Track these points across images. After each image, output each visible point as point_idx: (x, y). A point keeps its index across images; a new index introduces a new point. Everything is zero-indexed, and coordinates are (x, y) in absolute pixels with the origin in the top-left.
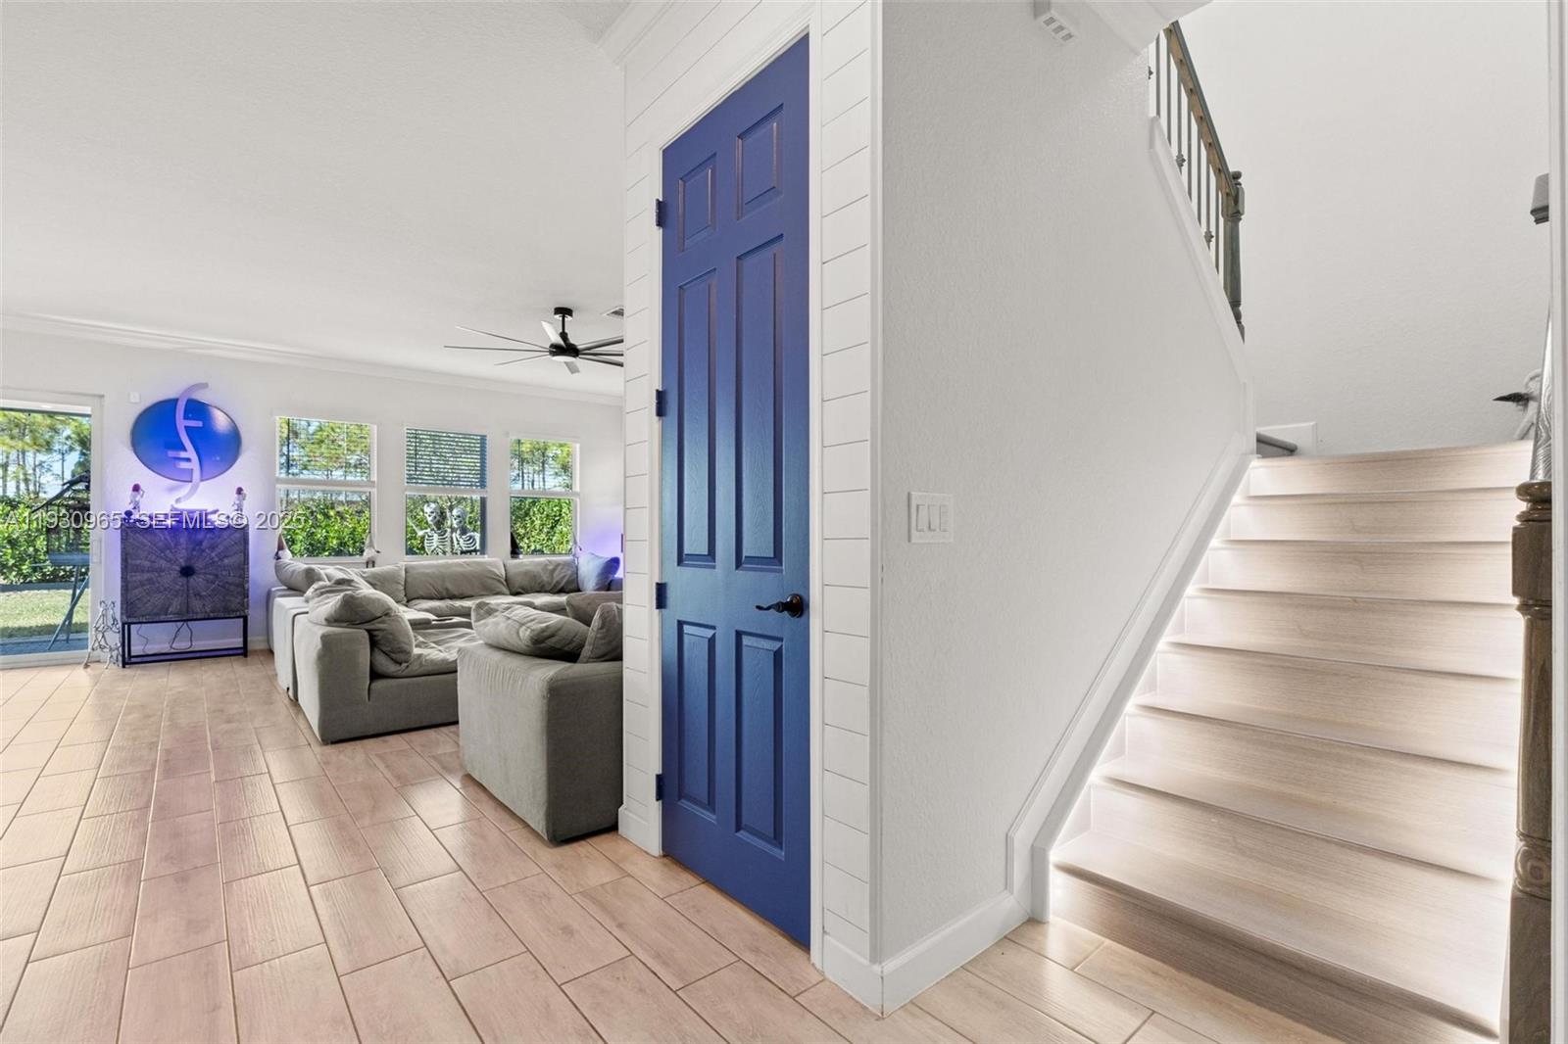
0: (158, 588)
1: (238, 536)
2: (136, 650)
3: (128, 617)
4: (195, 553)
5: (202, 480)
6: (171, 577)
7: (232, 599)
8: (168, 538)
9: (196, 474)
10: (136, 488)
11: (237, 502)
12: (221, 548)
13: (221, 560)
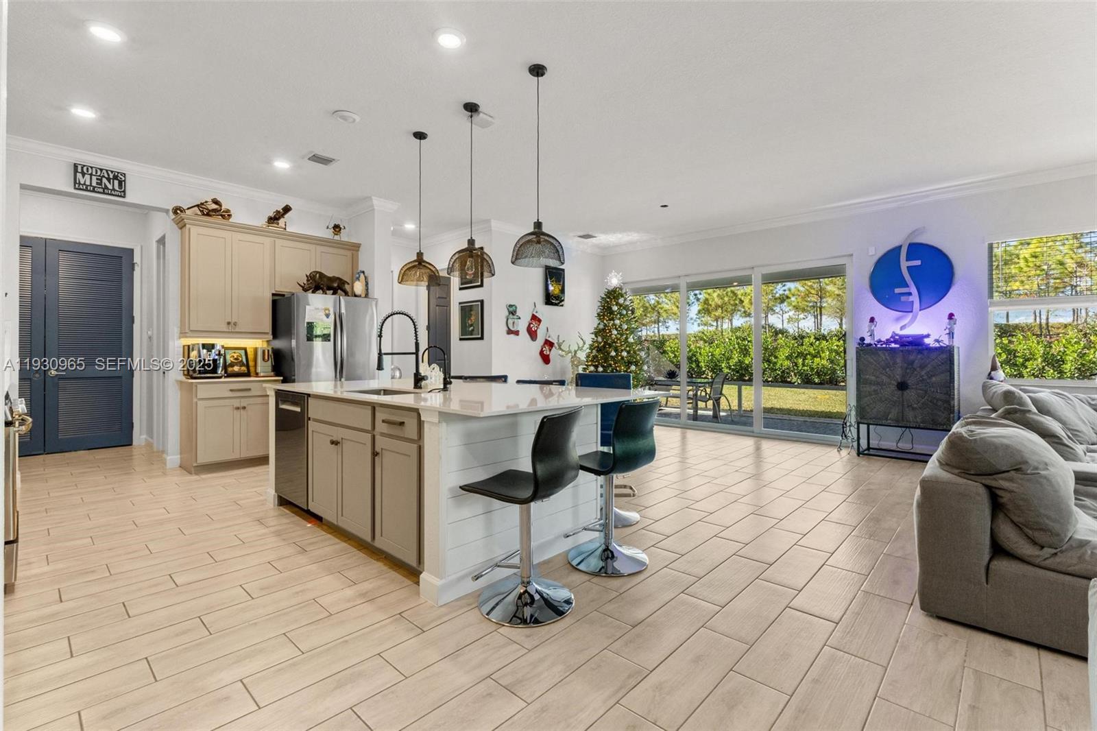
0: (881, 398)
1: (946, 355)
2: (873, 443)
3: (861, 418)
4: (908, 371)
5: (920, 310)
6: (890, 390)
7: (940, 413)
8: (888, 358)
9: (917, 305)
10: (872, 320)
11: (949, 327)
12: (929, 368)
13: (930, 378)
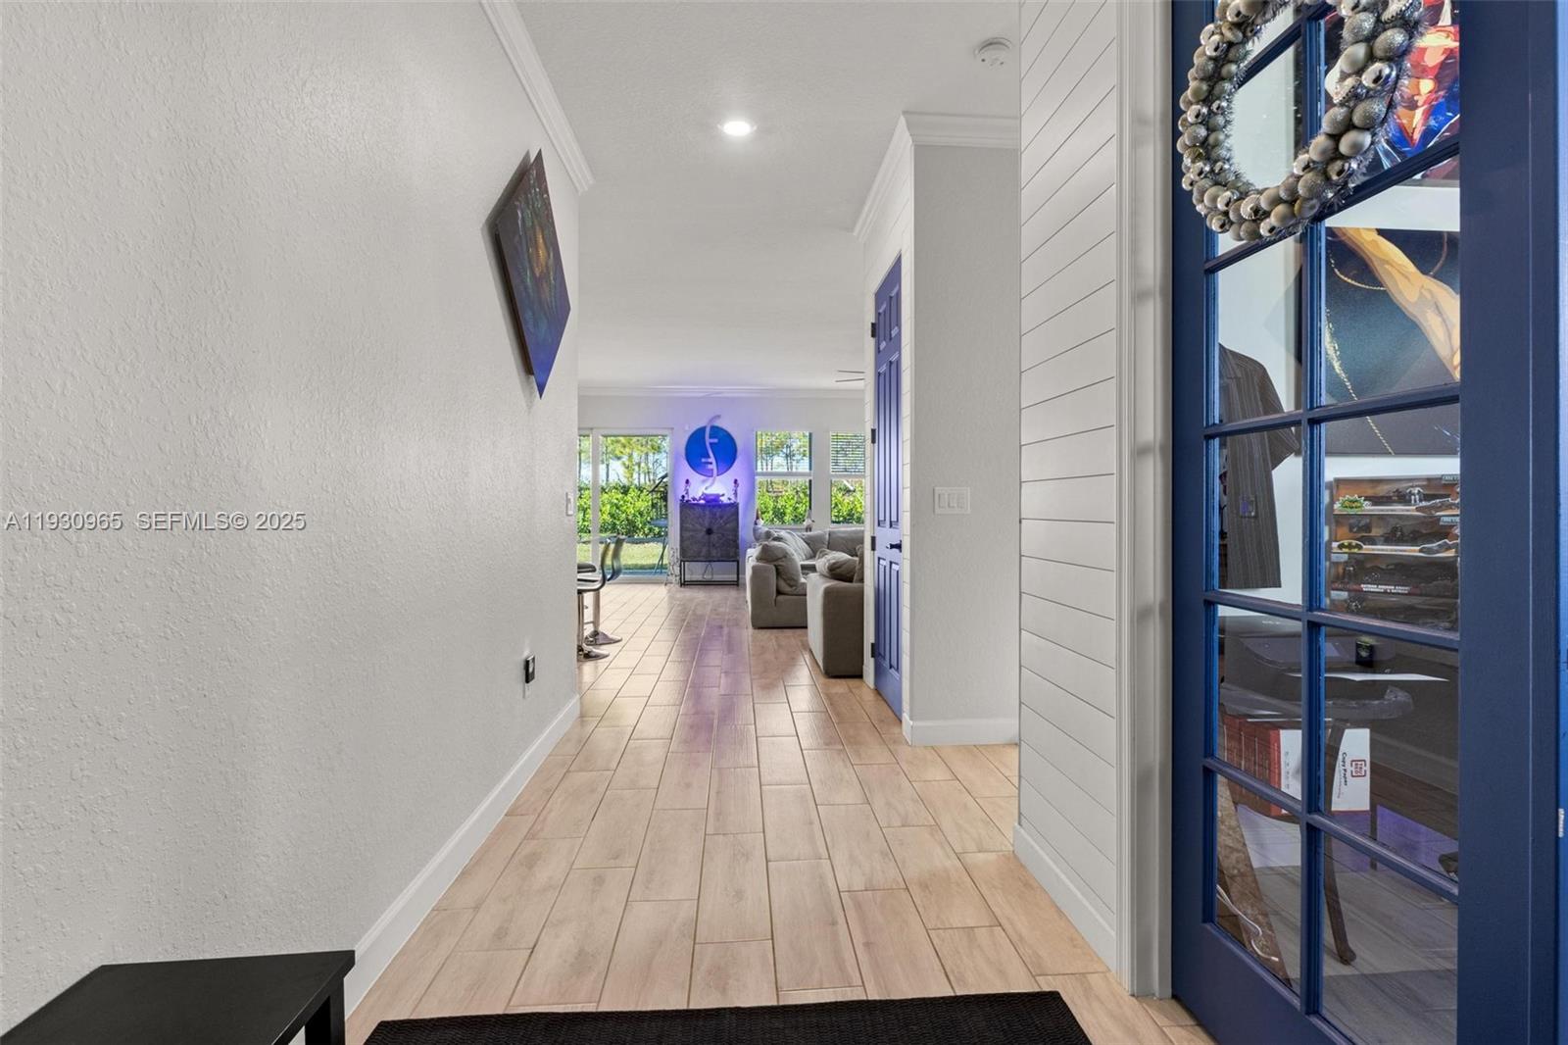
0: (695, 541)
1: (734, 509)
2: (688, 577)
3: (683, 557)
4: (713, 520)
5: (717, 475)
6: (701, 535)
7: (732, 548)
8: (701, 510)
9: (715, 472)
10: (687, 482)
11: (734, 489)
12: (725, 518)
13: (726, 524)
